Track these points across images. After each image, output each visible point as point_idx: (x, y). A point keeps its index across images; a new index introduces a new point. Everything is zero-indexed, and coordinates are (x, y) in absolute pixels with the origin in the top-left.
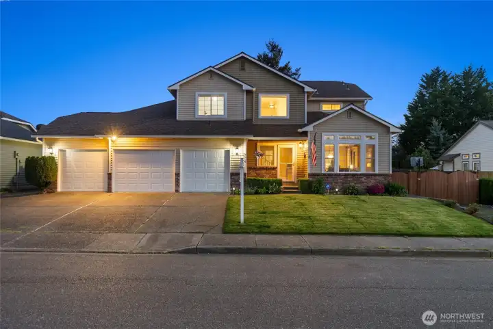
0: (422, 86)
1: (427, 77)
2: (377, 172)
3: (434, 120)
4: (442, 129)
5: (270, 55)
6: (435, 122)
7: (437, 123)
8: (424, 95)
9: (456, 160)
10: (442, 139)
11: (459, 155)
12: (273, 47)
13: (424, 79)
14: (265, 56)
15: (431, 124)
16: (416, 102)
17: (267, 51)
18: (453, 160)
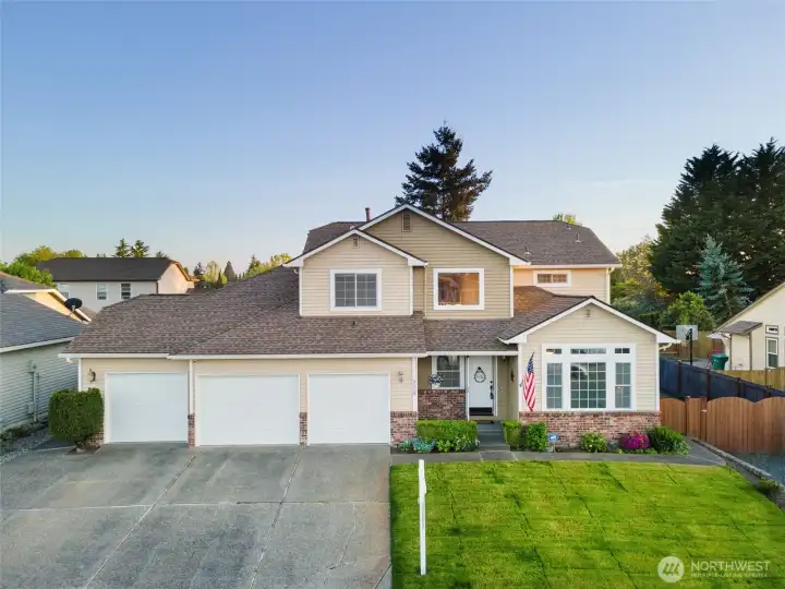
0: (686, 178)
1: (696, 162)
2: (634, 407)
3: (709, 238)
4: (722, 252)
5: (442, 149)
6: (710, 241)
7: (714, 244)
8: (692, 193)
9: (754, 333)
10: (723, 271)
11: (760, 325)
12: (446, 136)
13: (691, 166)
14: (434, 151)
15: (703, 246)
16: (676, 204)
17: (436, 143)
18: (749, 334)
